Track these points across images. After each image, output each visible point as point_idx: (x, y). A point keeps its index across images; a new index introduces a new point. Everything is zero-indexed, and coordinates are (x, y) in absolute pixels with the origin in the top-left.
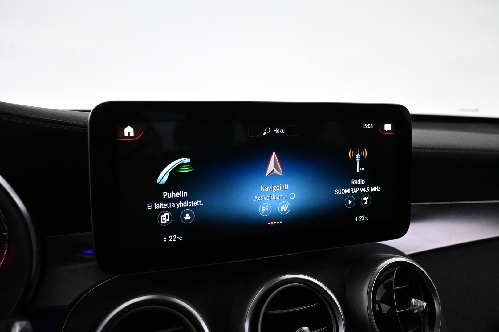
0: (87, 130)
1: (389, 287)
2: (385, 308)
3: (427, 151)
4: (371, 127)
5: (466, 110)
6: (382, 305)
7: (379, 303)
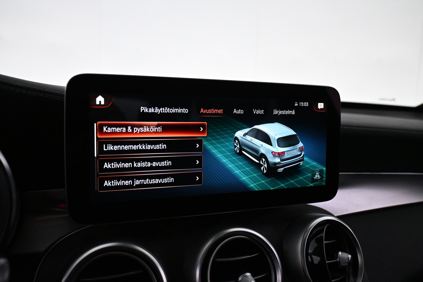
0: (64, 99)
1: (319, 241)
2: (316, 259)
3: (353, 128)
4: (307, 105)
5: (385, 100)
6: (313, 257)
7: (311, 255)
